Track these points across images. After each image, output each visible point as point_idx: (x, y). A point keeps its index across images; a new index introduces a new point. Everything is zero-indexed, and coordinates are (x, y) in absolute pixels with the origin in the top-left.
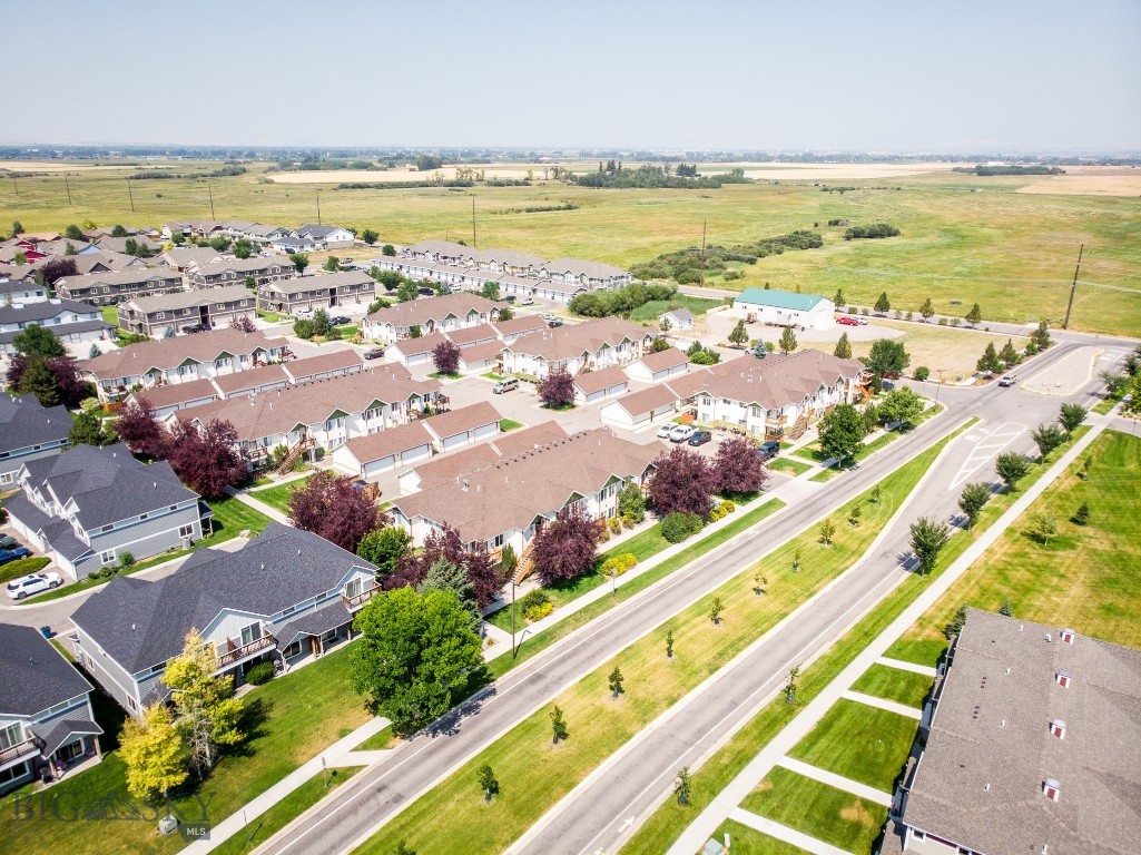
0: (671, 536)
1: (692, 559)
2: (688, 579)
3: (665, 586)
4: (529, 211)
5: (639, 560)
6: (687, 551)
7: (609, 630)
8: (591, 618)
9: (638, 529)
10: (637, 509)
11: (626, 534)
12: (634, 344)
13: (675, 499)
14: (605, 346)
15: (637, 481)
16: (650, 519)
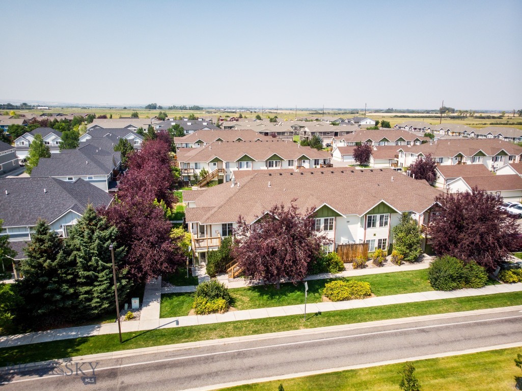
0: (437, 280)
1: (447, 311)
2: (423, 331)
3: (384, 328)
5: (378, 293)
6: (447, 301)
7: (257, 353)
8: (255, 332)
9: (407, 267)
10: (410, 246)
11: (390, 268)
12: (510, 158)
13: (455, 242)
14: (481, 154)
15: (418, 218)
16: (428, 261)
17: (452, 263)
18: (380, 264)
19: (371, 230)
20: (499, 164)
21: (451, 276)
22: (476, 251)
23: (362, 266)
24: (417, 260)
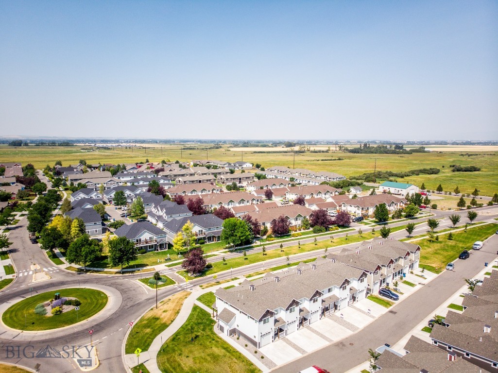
10: (307, 225)
12: (331, 193)
13: (317, 222)
14: (320, 192)
15: (308, 217)
17: (317, 227)
18: (300, 230)
19: (297, 222)
20: (327, 196)
21: (318, 230)
22: (322, 223)
23: (296, 231)
24: (309, 229)
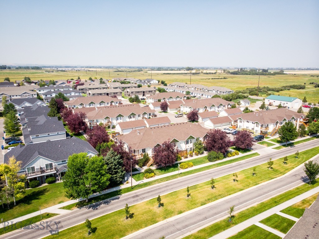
0: (210, 159)
1: (215, 167)
2: (210, 173)
3: (200, 174)
4: (212, 79)
5: (195, 165)
6: (214, 165)
7: (171, 185)
8: (167, 180)
9: (200, 156)
10: (200, 149)
11: (195, 157)
12: (224, 106)
13: (214, 146)
14: (213, 106)
15: (201, 139)
16: (206, 154)
17: (214, 153)
18: (192, 156)
19: (188, 145)
20: (220, 109)
21: (214, 157)
22: (220, 149)
23: (187, 157)
24: (202, 153)
